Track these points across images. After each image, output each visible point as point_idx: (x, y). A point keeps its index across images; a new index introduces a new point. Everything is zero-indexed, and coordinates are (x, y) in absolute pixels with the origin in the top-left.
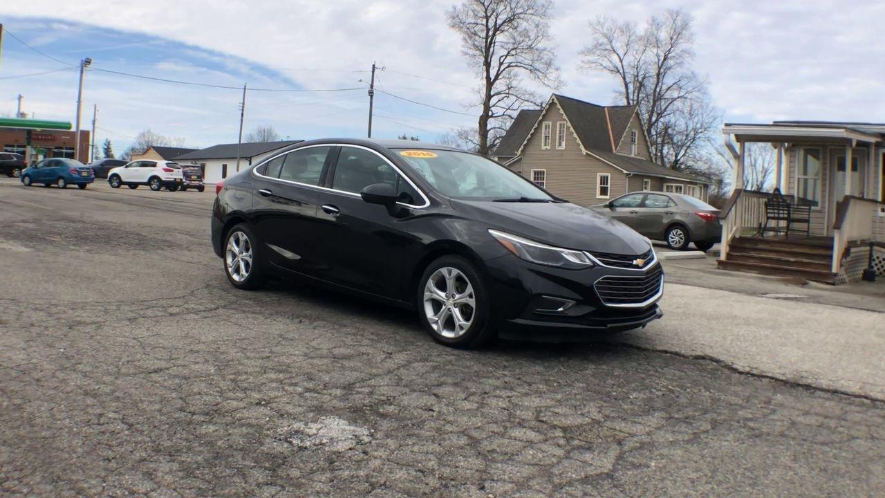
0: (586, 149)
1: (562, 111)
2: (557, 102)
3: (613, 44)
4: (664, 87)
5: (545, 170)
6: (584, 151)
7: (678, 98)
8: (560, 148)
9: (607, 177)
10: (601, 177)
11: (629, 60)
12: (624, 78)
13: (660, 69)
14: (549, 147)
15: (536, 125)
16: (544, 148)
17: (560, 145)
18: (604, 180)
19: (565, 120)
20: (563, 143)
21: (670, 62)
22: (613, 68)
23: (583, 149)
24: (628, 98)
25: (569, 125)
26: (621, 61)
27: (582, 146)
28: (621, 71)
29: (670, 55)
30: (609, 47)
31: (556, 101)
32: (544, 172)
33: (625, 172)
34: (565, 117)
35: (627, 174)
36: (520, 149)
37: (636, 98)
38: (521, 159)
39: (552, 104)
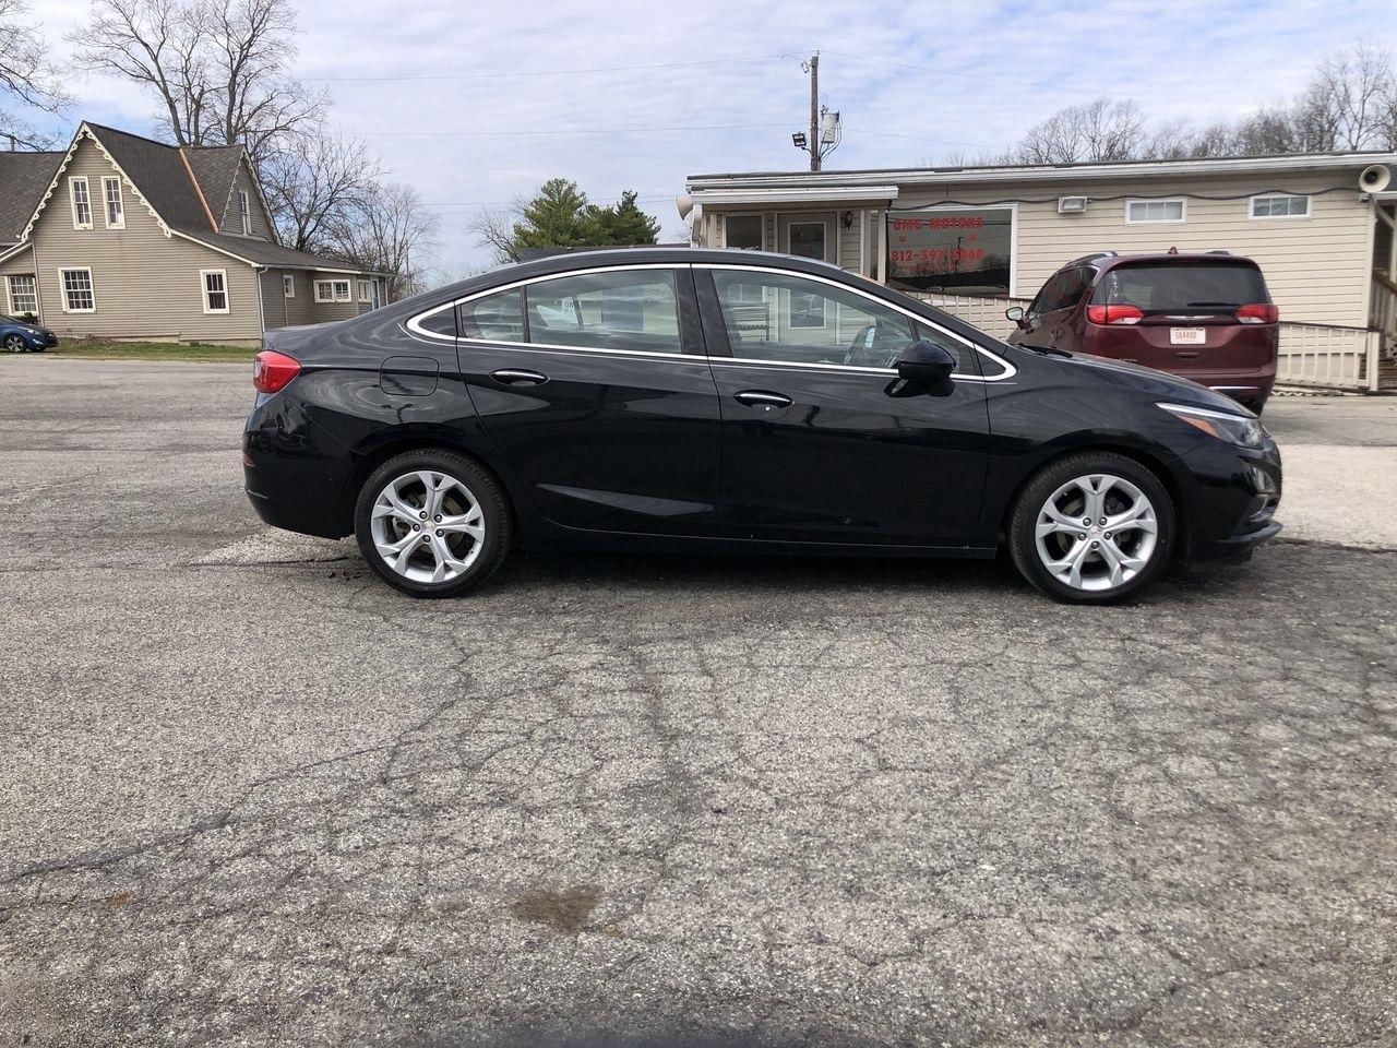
0: (171, 227)
1: (107, 155)
2: (94, 137)
3: (135, 25)
4: (246, 110)
5: (89, 269)
6: (168, 232)
7: (276, 129)
8: (114, 226)
9: (220, 276)
10: (208, 276)
11: (171, 57)
12: (166, 92)
13: (235, 75)
14: (90, 226)
15: (54, 184)
16: (78, 226)
17: (113, 220)
18: (214, 281)
19: (117, 173)
20: (120, 217)
21: (253, 64)
22: (139, 72)
23: (165, 226)
24: (178, 130)
25: (127, 181)
26: (155, 59)
27: (161, 220)
28: (158, 78)
29: (253, 50)
30: (126, 30)
31: (91, 135)
32: (86, 273)
33: (254, 265)
34: (116, 166)
35: (258, 269)
36: (27, 231)
37: (192, 129)
38: (31, 248)
39: (84, 142)
